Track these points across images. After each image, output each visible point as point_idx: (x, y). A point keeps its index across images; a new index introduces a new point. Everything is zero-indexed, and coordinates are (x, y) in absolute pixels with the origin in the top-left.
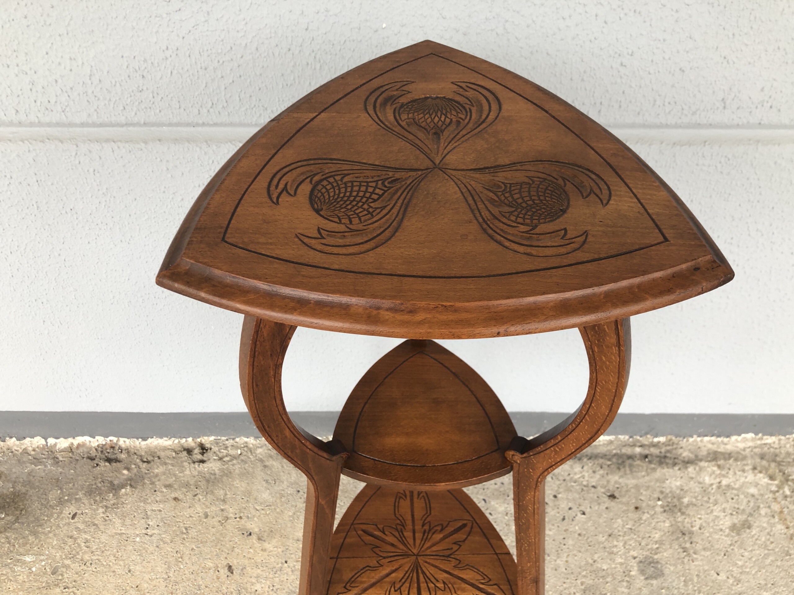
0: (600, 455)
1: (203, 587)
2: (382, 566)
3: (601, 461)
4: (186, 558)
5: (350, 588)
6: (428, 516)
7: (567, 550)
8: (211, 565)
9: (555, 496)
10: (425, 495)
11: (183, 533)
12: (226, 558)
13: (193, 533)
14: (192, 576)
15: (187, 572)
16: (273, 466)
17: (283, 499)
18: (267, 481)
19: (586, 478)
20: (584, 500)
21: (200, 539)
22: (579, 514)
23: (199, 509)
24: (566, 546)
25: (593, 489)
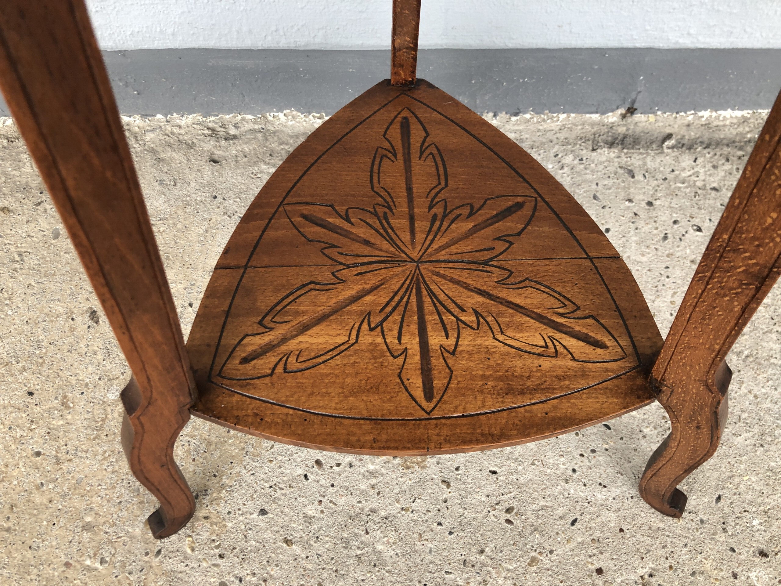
0: (725, 142)
1: (45, 343)
2: (344, 281)
3: (726, 150)
4: (17, 300)
5: (272, 325)
6: (443, 189)
7: (673, 286)
8: (62, 310)
9: (650, 204)
10: (435, 152)
11: (14, 261)
12: (87, 299)
13: (31, 261)
14: (26, 327)
15: (17, 321)
16: (172, 159)
17: (189, 209)
18: (161, 182)
19: (702, 177)
20: (699, 208)
21: (43, 271)
22: (691, 231)
23: (44, 225)
24: (671, 280)
25: (713, 193)
